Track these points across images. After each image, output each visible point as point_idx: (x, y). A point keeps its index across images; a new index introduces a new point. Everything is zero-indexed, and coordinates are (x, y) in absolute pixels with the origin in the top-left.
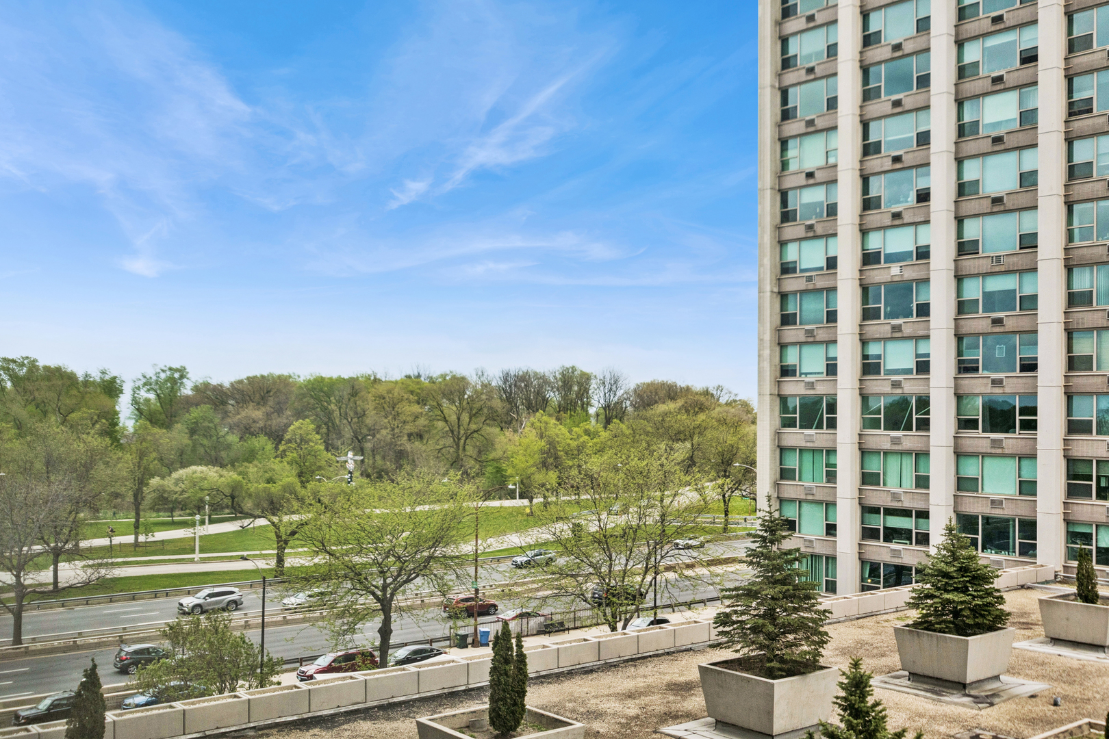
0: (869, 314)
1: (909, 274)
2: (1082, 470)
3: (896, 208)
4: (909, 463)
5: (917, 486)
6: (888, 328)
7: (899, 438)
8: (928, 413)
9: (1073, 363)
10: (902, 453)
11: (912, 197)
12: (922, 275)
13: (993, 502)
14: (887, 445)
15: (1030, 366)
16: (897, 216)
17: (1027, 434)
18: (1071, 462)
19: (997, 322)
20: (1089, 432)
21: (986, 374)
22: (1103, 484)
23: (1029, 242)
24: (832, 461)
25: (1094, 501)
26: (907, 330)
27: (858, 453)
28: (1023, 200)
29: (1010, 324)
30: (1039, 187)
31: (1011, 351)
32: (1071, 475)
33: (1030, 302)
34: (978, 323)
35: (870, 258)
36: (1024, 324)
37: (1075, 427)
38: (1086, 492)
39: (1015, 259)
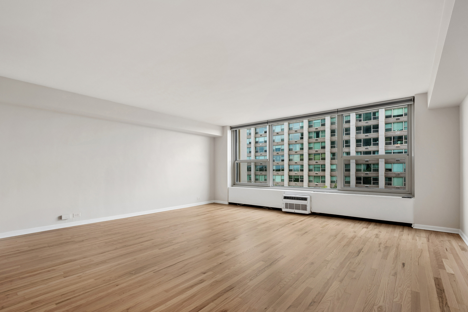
0: (256, 152)
1: (263, 145)
2: (291, 177)
3: (261, 134)
4: (263, 177)
5: (265, 181)
6: (260, 154)
7: (261, 173)
8: (266, 168)
9: (290, 160)
10: (262, 175)
11: (264, 132)
12: (265, 145)
13: (277, 183)
14: (259, 174)
15: (283, 161)
16: (261, 135)
17: (282, 172)
18: (289, 176)
19: (278, 153)
20: (292, 171)
21: (276, 162)
22: (294, 179)
23: (283, 140)
24: (250, 177)
25: (293, 182)
26: (263, 155)
27: (255, 175)
28: (282, 133)
29: (280, 154)
30: (284, 131)
31: (280, 158)
32: (289, 178)
33: (283, 150)
34: (275, 153)
35: (256, 142)
36: (282, 154)
37: (290, 170)
38: (292, 181)
39: (280, 143)
